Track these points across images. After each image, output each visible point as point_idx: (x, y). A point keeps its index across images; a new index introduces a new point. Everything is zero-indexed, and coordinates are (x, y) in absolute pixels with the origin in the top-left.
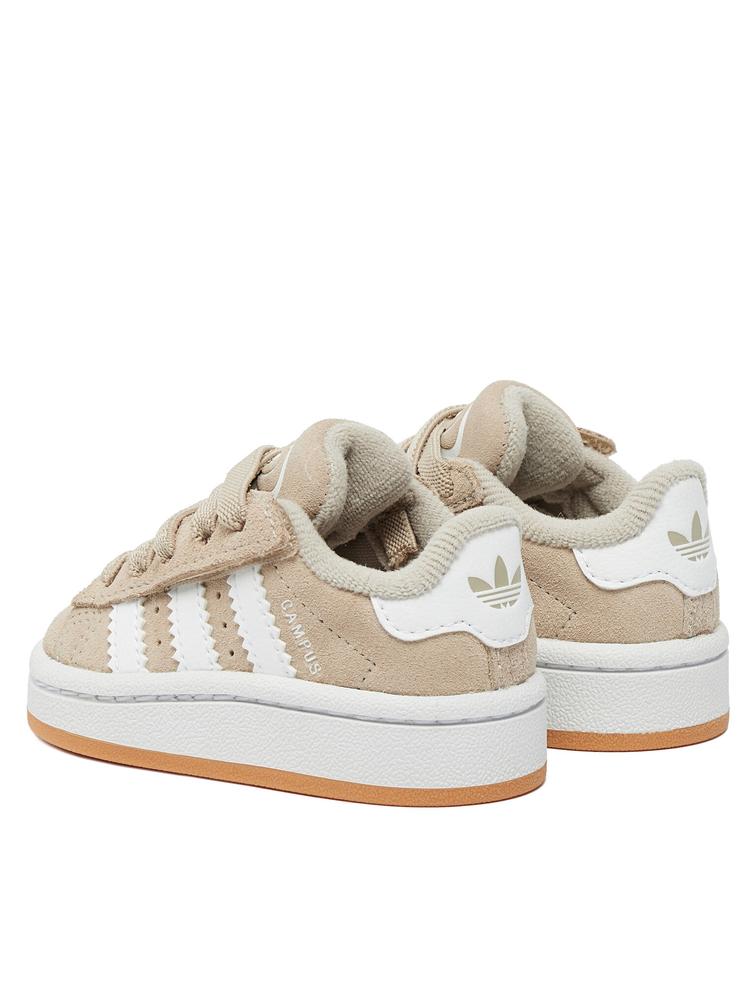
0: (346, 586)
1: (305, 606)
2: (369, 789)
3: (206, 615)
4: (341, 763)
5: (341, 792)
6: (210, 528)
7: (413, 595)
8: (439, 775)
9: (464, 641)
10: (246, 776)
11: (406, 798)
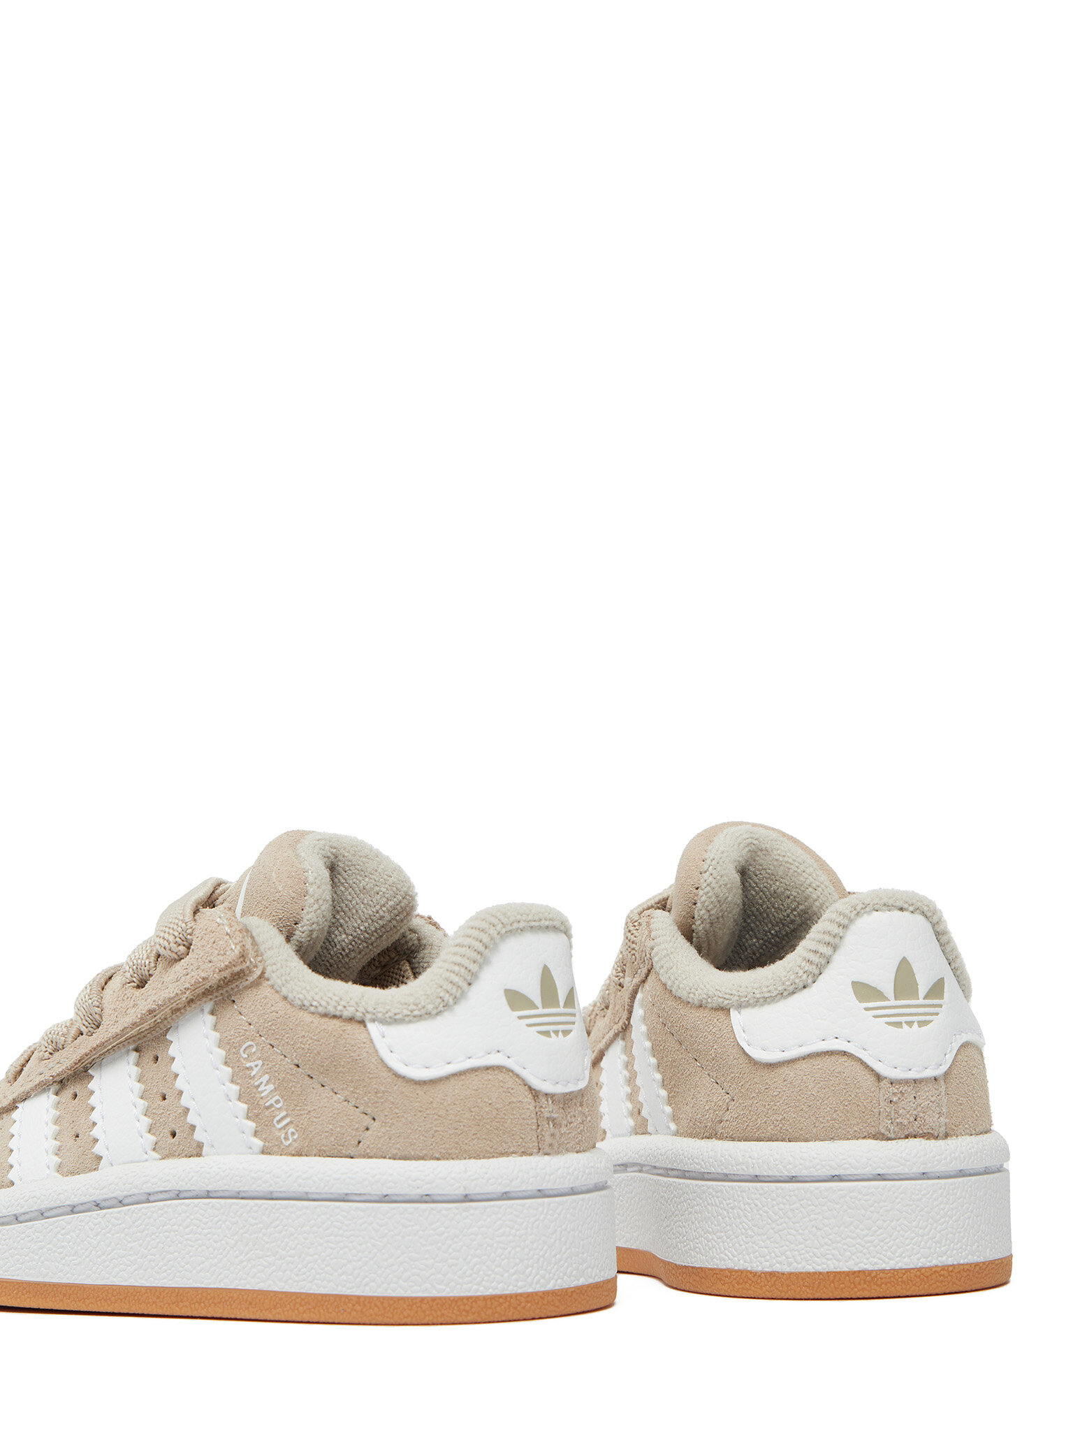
0: (331, 1009)
1: (273, 1047)
2: (369, 1302)
3: (138, 1087)
4: (329, 1268)
5: (330, 1311)
6: (149, 971)
7: (426, 1014)
8: (471, 1275)
9: (501, 1079)
10: (194, 1304)
11: (424, 1311)
